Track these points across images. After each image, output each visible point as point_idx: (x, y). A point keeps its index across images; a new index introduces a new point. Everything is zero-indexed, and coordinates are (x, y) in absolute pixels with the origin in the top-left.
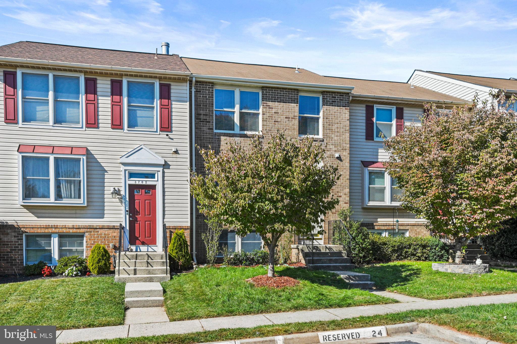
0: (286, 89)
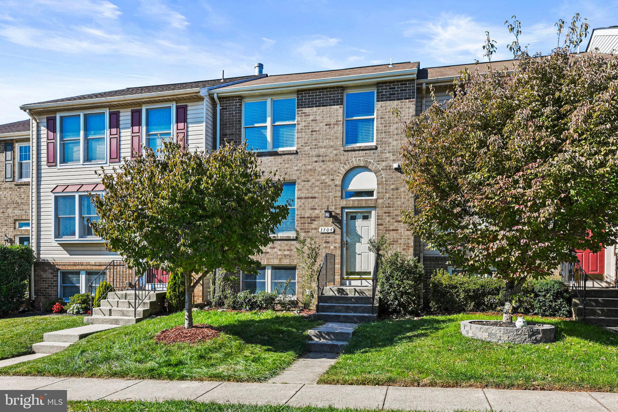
0: (326, 88)
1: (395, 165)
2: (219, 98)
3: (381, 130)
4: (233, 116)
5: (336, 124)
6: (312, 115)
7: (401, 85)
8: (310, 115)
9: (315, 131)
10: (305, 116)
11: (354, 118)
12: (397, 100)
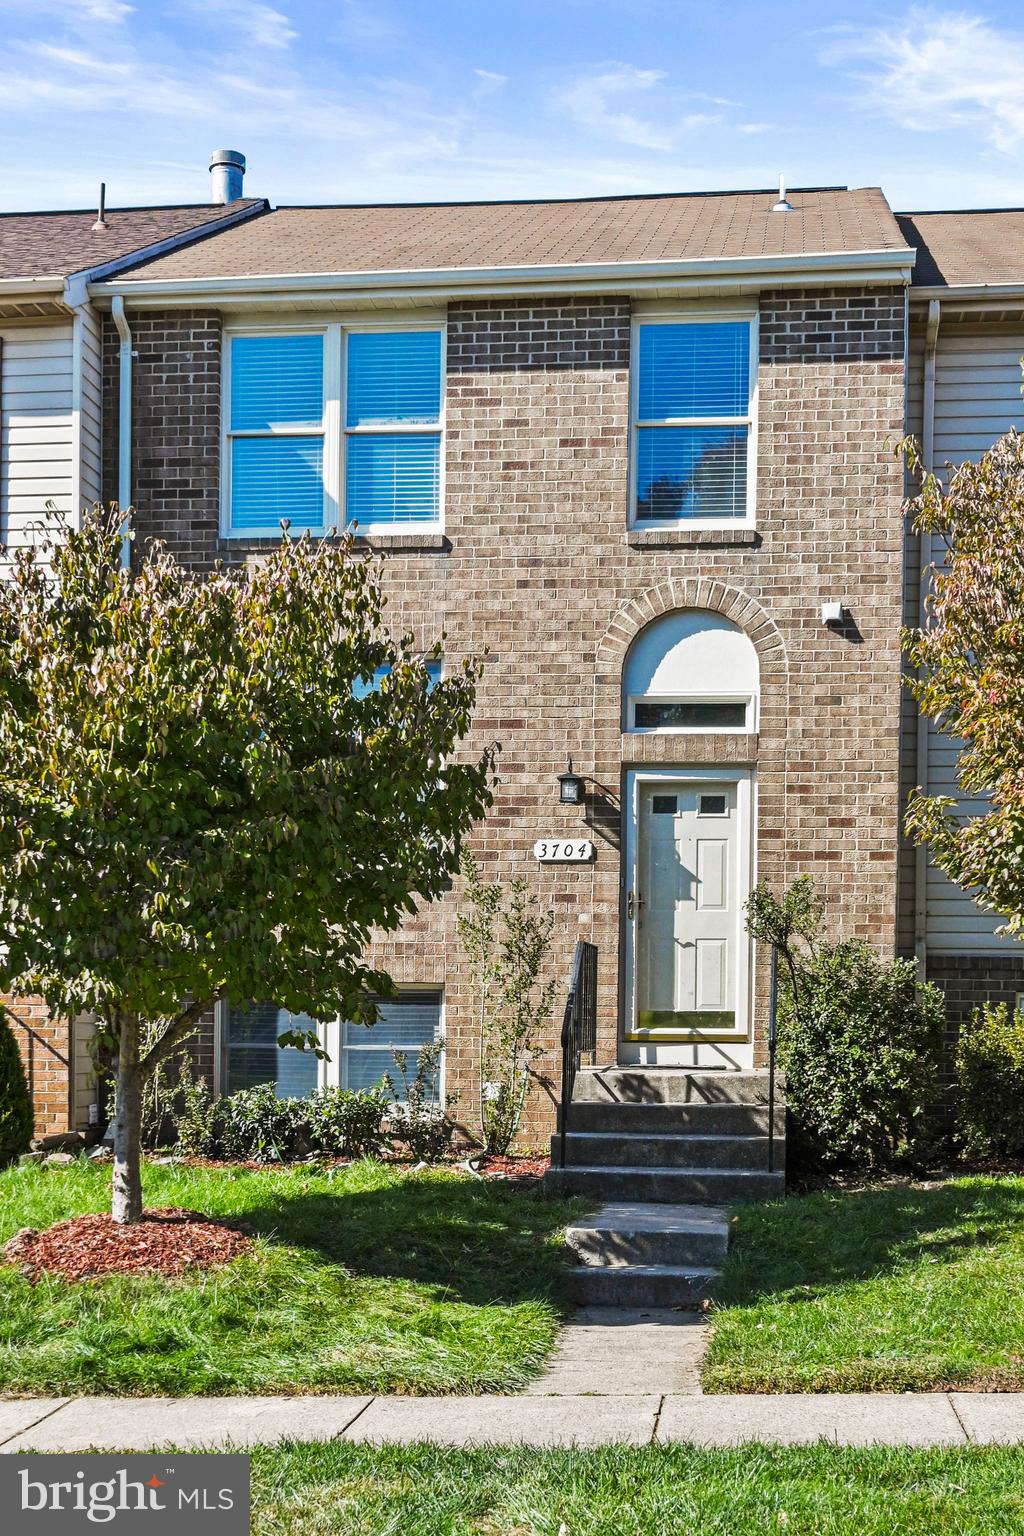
0: (564, 300)
1: (831, 611)
2: (131, 314)
3: (777, 472)
4: (186, 390)
5: (604, 442)
6: (508, 402)
7: (853, 304)
8: (498, 402)
9: (521, 465)
10: (481, 403)
11: (670, 421)
12: (838, 360)
